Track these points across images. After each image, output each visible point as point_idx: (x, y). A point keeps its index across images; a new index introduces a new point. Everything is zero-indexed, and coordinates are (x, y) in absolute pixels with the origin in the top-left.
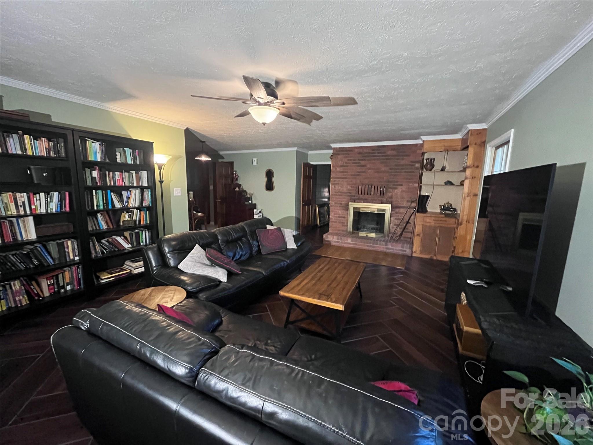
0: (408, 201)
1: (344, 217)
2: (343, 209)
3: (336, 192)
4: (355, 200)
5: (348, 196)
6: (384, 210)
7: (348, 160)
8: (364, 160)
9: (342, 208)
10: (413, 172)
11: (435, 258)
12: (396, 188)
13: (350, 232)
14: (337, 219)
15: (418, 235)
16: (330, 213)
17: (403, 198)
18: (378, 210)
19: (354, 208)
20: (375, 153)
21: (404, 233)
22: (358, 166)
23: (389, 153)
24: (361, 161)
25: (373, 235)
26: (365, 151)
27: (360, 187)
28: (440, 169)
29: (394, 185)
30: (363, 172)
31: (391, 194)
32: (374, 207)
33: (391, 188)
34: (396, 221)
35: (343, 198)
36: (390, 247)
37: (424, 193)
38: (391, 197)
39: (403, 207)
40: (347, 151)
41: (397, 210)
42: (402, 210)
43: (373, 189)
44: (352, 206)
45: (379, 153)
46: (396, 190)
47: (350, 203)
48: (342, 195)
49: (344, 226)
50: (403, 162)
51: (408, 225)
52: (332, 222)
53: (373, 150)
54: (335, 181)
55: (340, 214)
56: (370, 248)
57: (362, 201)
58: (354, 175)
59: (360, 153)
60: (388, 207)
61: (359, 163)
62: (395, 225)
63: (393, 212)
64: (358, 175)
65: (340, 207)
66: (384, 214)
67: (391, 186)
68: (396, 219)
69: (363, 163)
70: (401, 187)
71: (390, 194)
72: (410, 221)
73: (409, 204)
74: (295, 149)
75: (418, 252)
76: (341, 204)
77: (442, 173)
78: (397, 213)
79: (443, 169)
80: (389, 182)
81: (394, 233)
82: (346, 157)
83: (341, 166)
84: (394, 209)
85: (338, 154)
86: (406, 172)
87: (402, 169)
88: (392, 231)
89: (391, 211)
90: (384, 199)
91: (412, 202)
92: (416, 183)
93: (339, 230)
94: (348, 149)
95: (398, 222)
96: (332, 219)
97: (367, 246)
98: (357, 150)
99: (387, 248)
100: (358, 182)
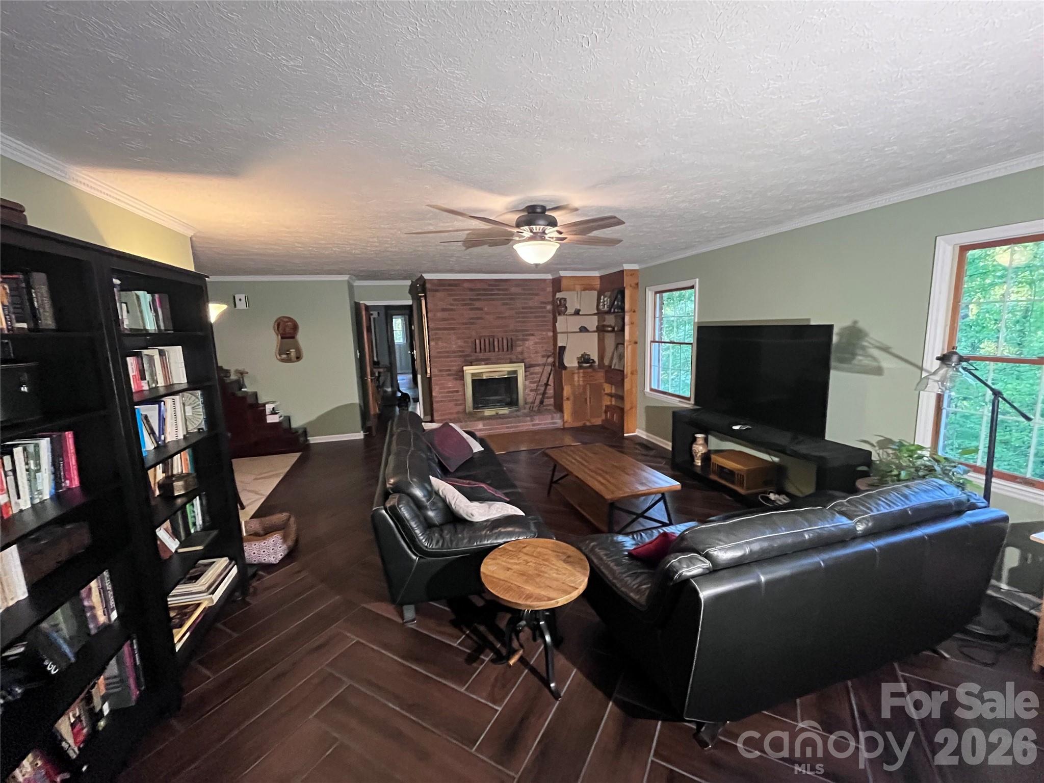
0: (543, 356)
1: (457, 392)
2: (456, 379)
3: (439, 353)
4: (471, 362)
5: (461, 356)
6: (515, 372)
7: (455, 300)
8: (478, 300)
9: (452, 377)
10: (544, 317)
11: (588, 424)
12: (527, 340)
13: (470, 413)
14: (445, 397)
15: (568, 399)
16: (433, 389)
17: (537, 352)
18: (509, 373)
19: (473, 375)
20: (492, 290)
21: (545, 400)
22: (471, 309)
23: (513, 290)
24: (474, 302)
25: (504, 411)
26: (479, 286)
27: (478, 341)
28: (573, 312)
29: (523, 335)
30: (478, 318)
31: (521, 347)
32: (502, 370)
33: (518, 340)
34: (532, 385)
35: (451, 361)
36: (537, 422)
37: (560, 344)
38: (522, 353)
39: (538, 365)
40: (450, 285)
41: (532, 370)
42: (538, 369)
43: (496, 343)
44: (469, 370)
45: (499, 290)
46: (527, 342)
47: (465, 368)
48: (448, 357)
49: (461, 404)
50: (531, 304)
51: (549, 387)
52: (438, 402)
53: (490, 285)
54: (436, 334)
55: (449, 388)
56: (511, 430)
57: (483, 363)
58: (466, 324)
59: (471, 290)
60: (520, 369)
61: (471, 304)
62: (532, 391)
63: (528, 373)
64: (472, 323)
65: (449, 375)
66: (516, 378)
67: (521, 337)
68: (531, 382)
69: (477, 304)
70: (532, 338)
71: (519, 349)
72: (549, 383)
73: (545, 359)
74: (346, 278)
75: (570, 420)
76: (450, 370)
77: (577, 317)
78: (532, 374)
79: (577, 313)
80: (517, 331)
81: (533, 403)
82: (451, 295)
83: (444, 310)
84: (528, 369)
85: (437, 291)
86: (536, 317)
87: (531, 313)
88: (530, 400)
89: (525, 372)
90: (514, 357)
91: (548, 357)
92: (549, 330)
93: (451, 413)
94: (452, 282)
95: (534, 386)
96: (436, 397)
97: (507, 428)
98: (466, 285)
99: (533, 425)
100: (474, 333)
